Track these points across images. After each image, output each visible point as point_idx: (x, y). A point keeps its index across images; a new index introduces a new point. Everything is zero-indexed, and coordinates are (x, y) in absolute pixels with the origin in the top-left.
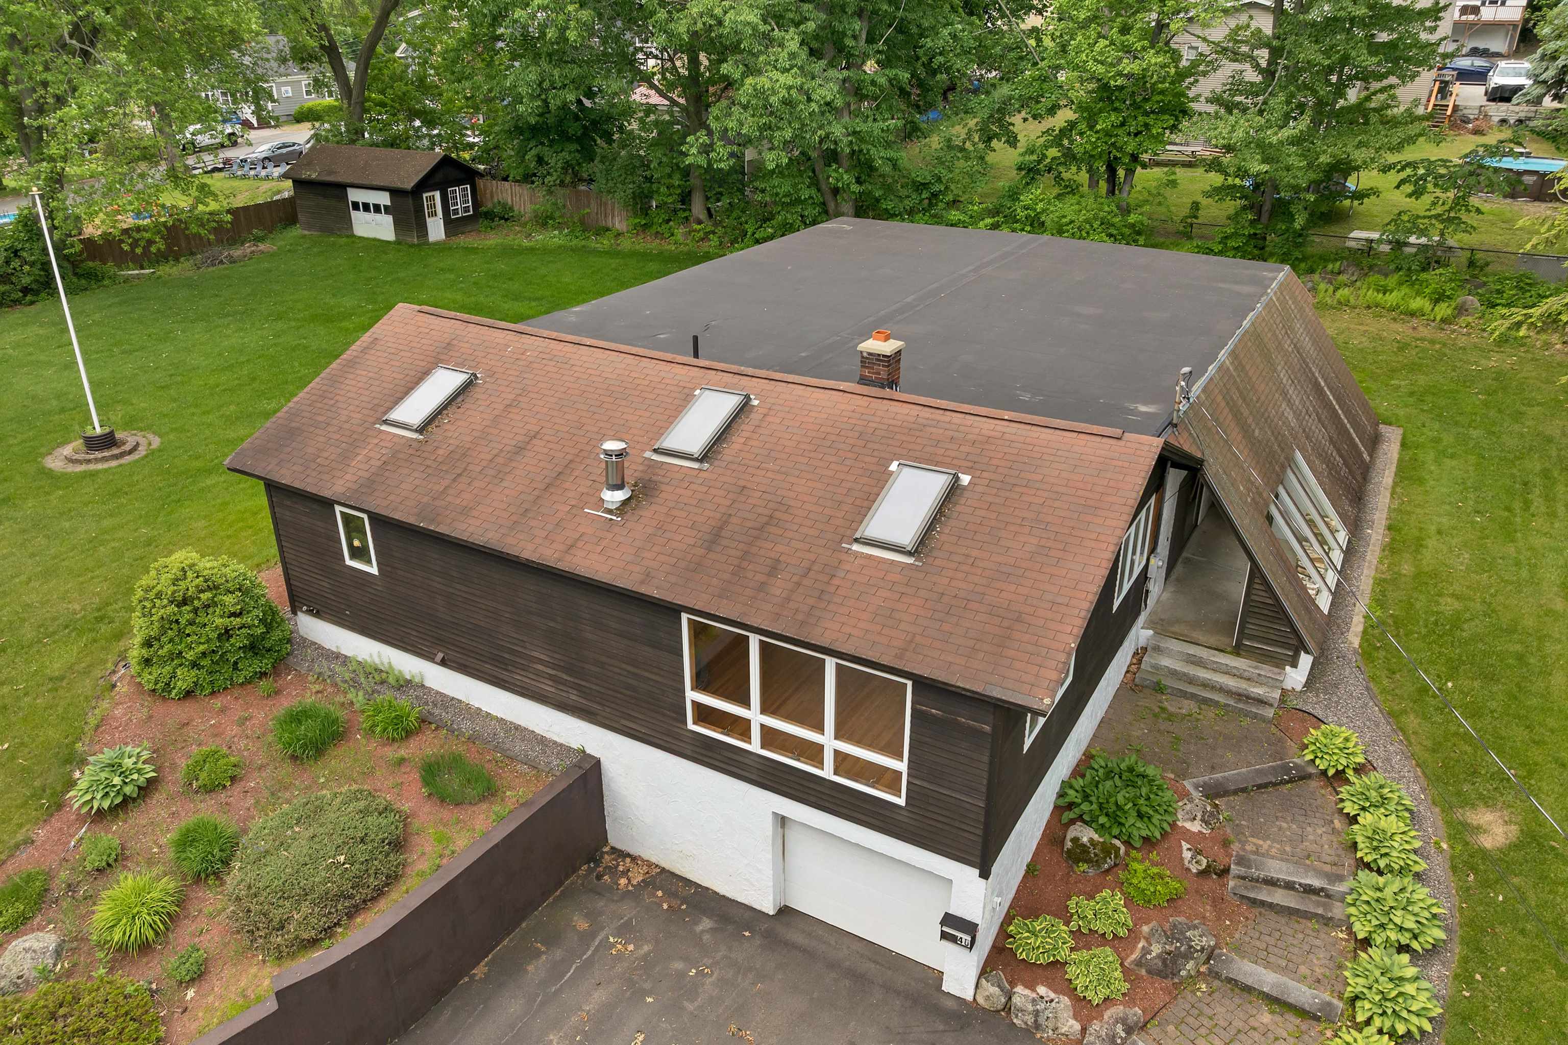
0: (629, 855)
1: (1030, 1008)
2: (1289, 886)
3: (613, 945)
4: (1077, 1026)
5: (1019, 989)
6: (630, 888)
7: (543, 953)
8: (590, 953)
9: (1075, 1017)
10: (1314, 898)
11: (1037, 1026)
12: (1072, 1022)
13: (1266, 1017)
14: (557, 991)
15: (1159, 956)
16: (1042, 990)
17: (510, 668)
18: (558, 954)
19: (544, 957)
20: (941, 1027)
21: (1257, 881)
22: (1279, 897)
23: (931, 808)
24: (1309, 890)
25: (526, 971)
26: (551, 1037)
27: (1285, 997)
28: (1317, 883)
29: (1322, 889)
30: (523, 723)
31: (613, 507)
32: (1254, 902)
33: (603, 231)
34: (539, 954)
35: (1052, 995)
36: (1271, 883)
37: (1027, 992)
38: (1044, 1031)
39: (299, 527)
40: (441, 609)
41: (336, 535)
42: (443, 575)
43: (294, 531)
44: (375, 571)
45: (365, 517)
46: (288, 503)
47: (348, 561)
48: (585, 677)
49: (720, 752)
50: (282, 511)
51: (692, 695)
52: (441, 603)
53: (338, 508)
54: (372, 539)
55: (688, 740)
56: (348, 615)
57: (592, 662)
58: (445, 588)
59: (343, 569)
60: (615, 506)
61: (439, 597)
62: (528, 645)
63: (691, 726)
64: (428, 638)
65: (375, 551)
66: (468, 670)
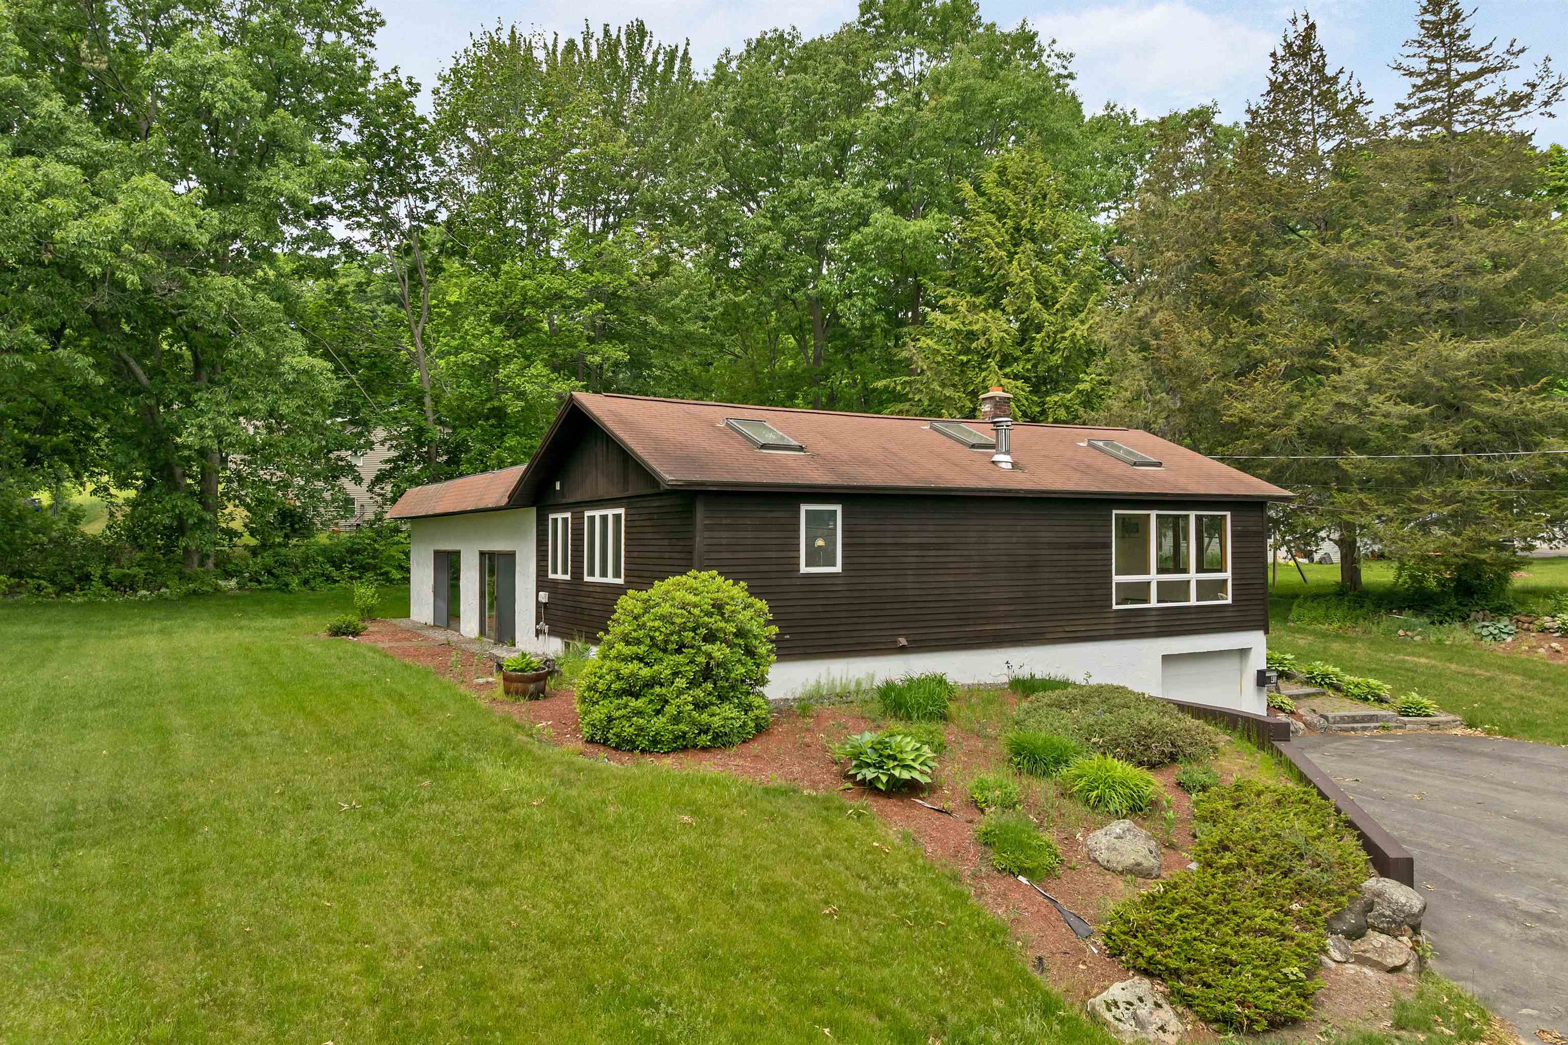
23: (1242, 598)
39: (738, 548)
40: (910, 586)
41: (794, 541)
42: (921, 546)
43: (729, 555)
44: (838, 569)
45: (838, 508)
46: (728, 521)
47: (804, 569)
48: (1039, 600)
49: (1133, 620)
50: (716, 534)
51: (1116, 579)
52: (910, 579)
53: (804, 508)
54: (843, 531)
55: (1112, 621)
56: (787, 640)
57: (1046, 582)
58: (919, 560)
59: (794, 581)
60: (1009, 466)
61: (910, 572)
62: (992, 590)
63: (1115, 606)
64: (888, 626)
65: (843, 545)
66: (930, 643)
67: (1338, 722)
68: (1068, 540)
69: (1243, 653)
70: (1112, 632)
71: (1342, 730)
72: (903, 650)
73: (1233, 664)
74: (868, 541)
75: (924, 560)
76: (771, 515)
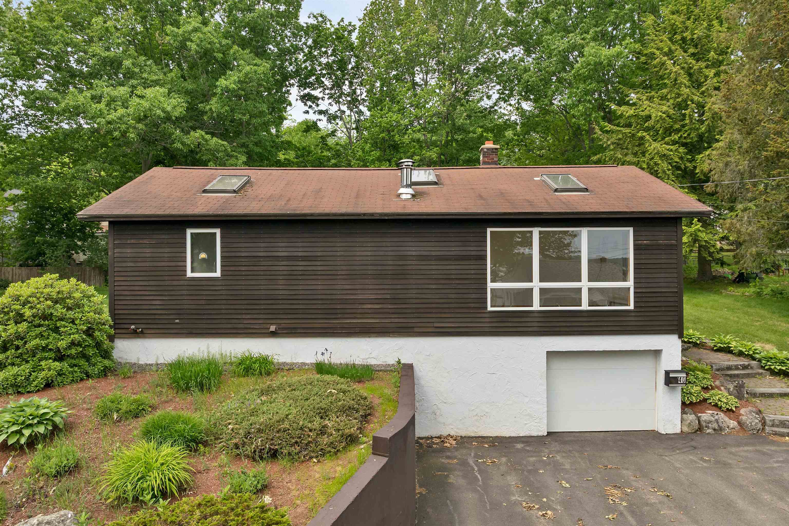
1: (713, 420)
2: (737, 368)
3: (484, 463)
4: (735, 423)
5: (700, 414)
6: (455, 446)
7: (448, 475)
8: (476, 468)
9: (731, 419)
10: (747, 369)
11: (721, 428)
12: (732, 421)
14: (483, 483)
15: (734, 389)
16: (709, 412)
18: (458, 473)
19: (451, 476)
20: (684, 442)
21: (724, 369)
22: (737, 372)
23: (648, 305)
25: (451, 483)
26: (514, 498)
28: (745, 363)
29: (749, 365)
35: (716, 412)
37: (704, 414)
38: (724, 429)
39: (139, 260)
40: (281, 287)
41: (183, 255)
42: (288, 258)
43: (132, 264)
44: (218, 274)
45: (218, 231)
46: (133, 241)
47: (189, 274)
48: (408, 301)
49: (510, 320)
50: (124, 250)
51: (491, 285)
52: (281, 282)
53: (189, 232)
54: (222, 248)
55: (487, 320)
56: (177, 323)
57: (414, 287)
58: (289, 268)
59: (182, 283)
60: (409, 196)
61: (281, 277)
62: (359, 292)
63: (490, 309)
64: (261, 316)
65: (222, 257)
66: (299, 331)
67: (778, 426)
68: (439, 253)
69: (657, 353)
70: (487, 330)
71: (776, 434)
72: (274, 334)
73: (648, 362)
74: (243, 254)
75: (294, 268)
76: (163, 237)
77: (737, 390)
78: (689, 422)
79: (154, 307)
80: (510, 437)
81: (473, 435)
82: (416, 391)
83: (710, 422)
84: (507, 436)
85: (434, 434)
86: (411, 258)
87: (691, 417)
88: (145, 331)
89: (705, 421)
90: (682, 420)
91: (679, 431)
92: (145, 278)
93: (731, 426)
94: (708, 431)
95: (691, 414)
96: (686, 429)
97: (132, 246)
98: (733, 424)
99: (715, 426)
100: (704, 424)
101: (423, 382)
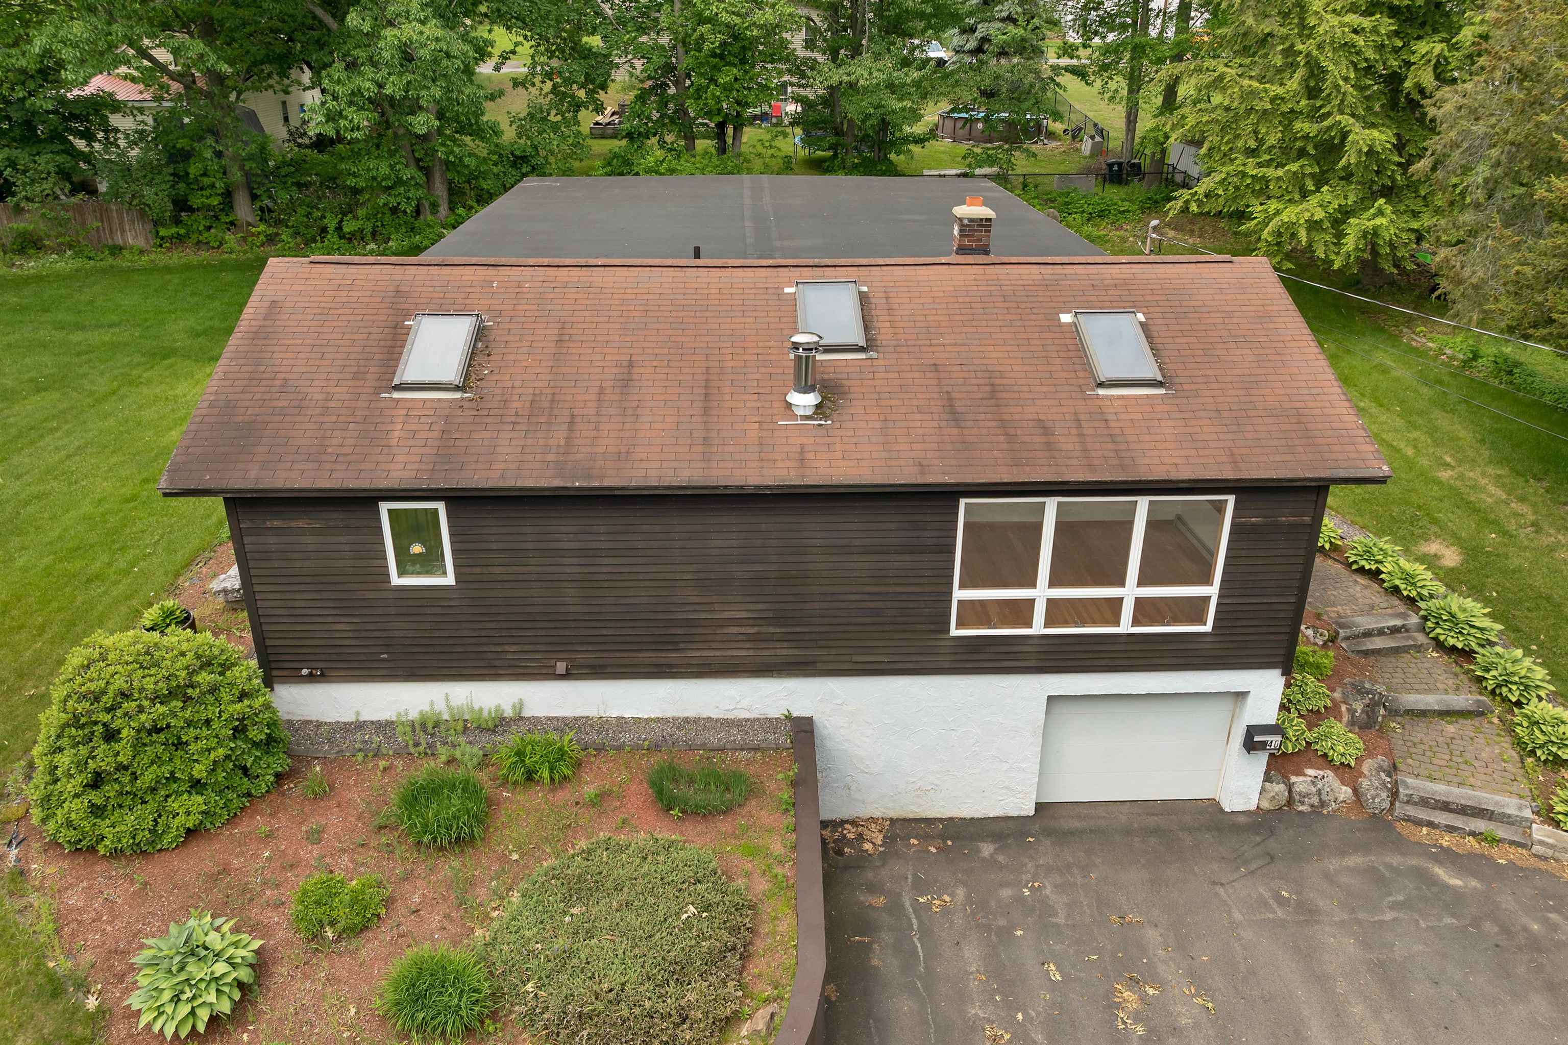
0: (847, 822)
1: (1314, 790)
2: (1381, 632)
3: (929, 905)
4: (1349, 790)
5: (1293, 779)
6: (881, 849)
7: (870, 943)
8: (914, 921)
9: (1343, 783)
10: (1399, 635)
11: (1323, 804)
12: (1344, 788)
13: (1451, 729)
14: (926, 968)
15: (1363, 711)
16: (1311, 772)
17: (682, 646)
18: (887, 937)
19: (875, 946)
20: (1258, 839)
21: (1358, 637)
22: (1378, 643)
23: (1239, 623)
24: (1395, 630)
25: (876, 968)
26: (973, 1012)
27: (1451, 708)
28: (1398, 622)
29: (1403, 626)
30: (691, 713)
31: (809, 412)
32: (1366, 653)
33: (116, 250)
34: (868, 947)
35: (1321, 773)
36: (1368, 634)
37: (1301, 779)
38: (1328, 805)
39: (295, 555)
40: (570, 601)
41: (378, 547)
42: (582, 552)
43: (282, 564)
44: (450, 580)
45: (440, 507)
47: (396, 580)
49: (990, 649)
50: (261, 539)
51: (959, 594)
52: (571, 593)
53: (384, 507)
54: (451, 535)
55: (948, 650)
56: (383, 660)
57: (818, 598)
59: (384, 595)
61: (570, 585)
63: (954, 632)
64: (539, 648)
65: (454, 551)
66: (609, 670)
69: (1241, 696)
70: (946, 665)
74: (494, 546)
75: (592, 569)
76: (335, 515)
77: (1367, 713)
78: (1273, 794)
79: (337, 635)
80: (972, 819)
81: (911, 816)
82: (817, 757)
83: (1307, 795)
84: (968, 817)
85: (845, 814)
86: (815, 550)
87: (1279, 788)
88: (327, 673)
89: (1300, 794)
90: (1263, 791)
91: (1253, 807)
92: (312, 587)
93: (1341, 797)
94: (1301, 808)
95: (1278, 783)
96: (1265, 805)
97: (279, 531)
98: (1345, 792)
99: (1315, 800)
100: (1297, 797)
101: (829, 744)
